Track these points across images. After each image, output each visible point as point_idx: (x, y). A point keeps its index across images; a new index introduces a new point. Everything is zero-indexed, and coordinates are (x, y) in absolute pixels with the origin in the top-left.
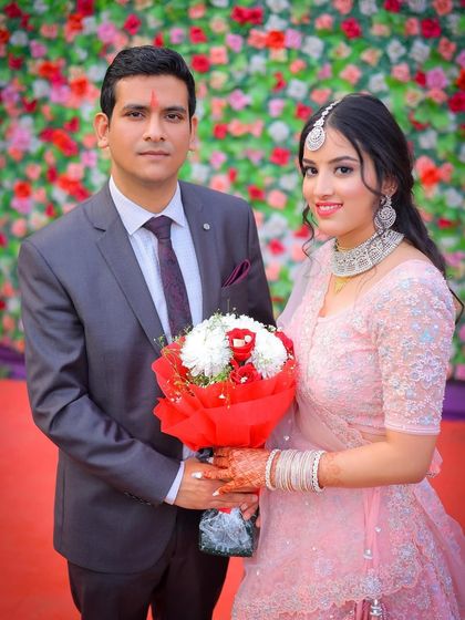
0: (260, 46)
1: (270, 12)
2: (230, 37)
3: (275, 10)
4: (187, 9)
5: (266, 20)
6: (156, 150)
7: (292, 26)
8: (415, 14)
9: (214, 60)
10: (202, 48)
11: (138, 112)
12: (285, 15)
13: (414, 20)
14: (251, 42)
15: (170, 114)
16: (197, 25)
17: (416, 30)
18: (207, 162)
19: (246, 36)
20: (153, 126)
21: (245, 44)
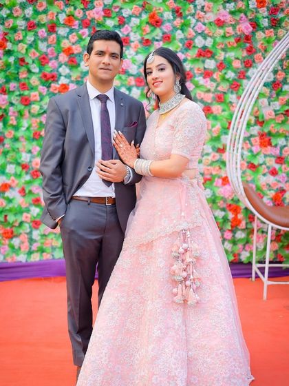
0: (57, 92)
1: (61, 75)
2: (41, 87)
3: (63, 74)
4: (18, 73)
5: (59, 79)
6: (106, 68)
7: (72, 82)
8: (132, 75)
9: (32, 99)
10: (26, 93)
11: (101, 53)
12: (68, 76)
13: (132, 78)
14: (51, 90)
15: (113, 55)
16: (23, 81)
17: (133, 83)
18: (30, 152)
19: (49, 87)
20: (106, 59)
21: (48, 91)
